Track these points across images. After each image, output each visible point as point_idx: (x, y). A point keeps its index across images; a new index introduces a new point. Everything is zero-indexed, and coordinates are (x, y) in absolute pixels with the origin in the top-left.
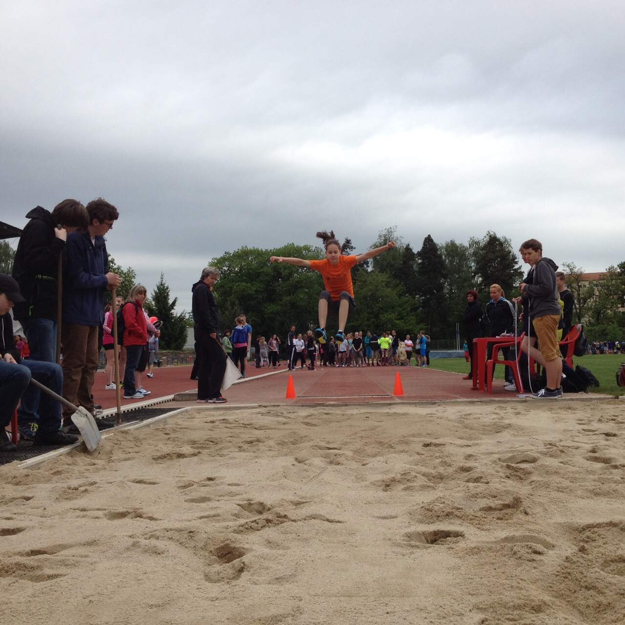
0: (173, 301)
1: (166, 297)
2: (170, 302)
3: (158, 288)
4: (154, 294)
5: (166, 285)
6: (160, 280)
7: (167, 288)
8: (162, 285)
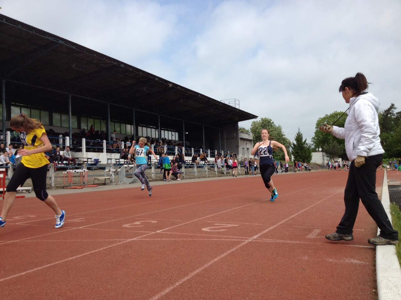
0: (305, 140)
1: (301, 139)
2: (303, 141)
3: (297, 135)
4: (296, 137)
5: (301, 133)
6: (298, 131)
7: (302, 134)
8: (299, 133)
